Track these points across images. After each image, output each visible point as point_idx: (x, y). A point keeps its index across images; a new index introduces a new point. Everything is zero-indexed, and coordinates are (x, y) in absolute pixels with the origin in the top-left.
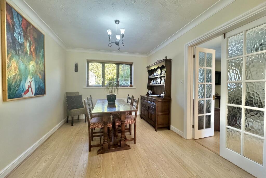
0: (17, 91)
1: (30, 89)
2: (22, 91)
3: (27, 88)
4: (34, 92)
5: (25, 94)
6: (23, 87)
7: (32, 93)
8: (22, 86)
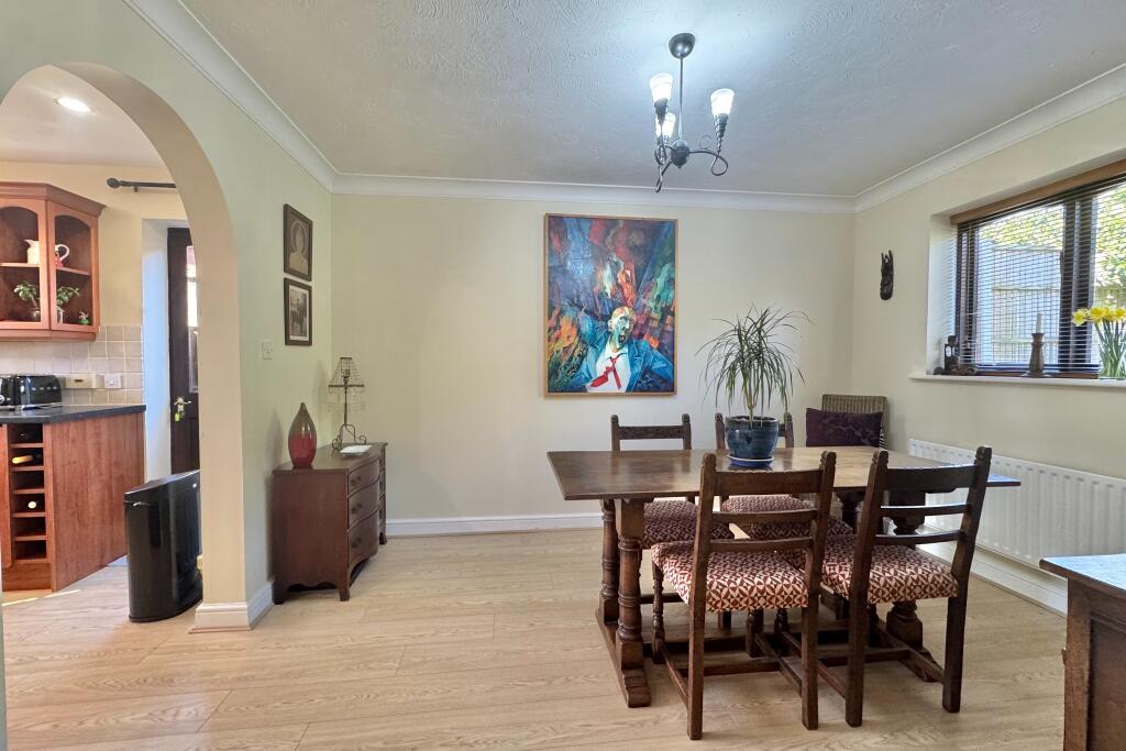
0: (572, 377)
1: (611, 376)
2: (587, 380)
3: (600, 373)
4: (625, 383)
5: (593, 385)
6: (588, 372)
7: (619, 386)
8: (587, 368)
